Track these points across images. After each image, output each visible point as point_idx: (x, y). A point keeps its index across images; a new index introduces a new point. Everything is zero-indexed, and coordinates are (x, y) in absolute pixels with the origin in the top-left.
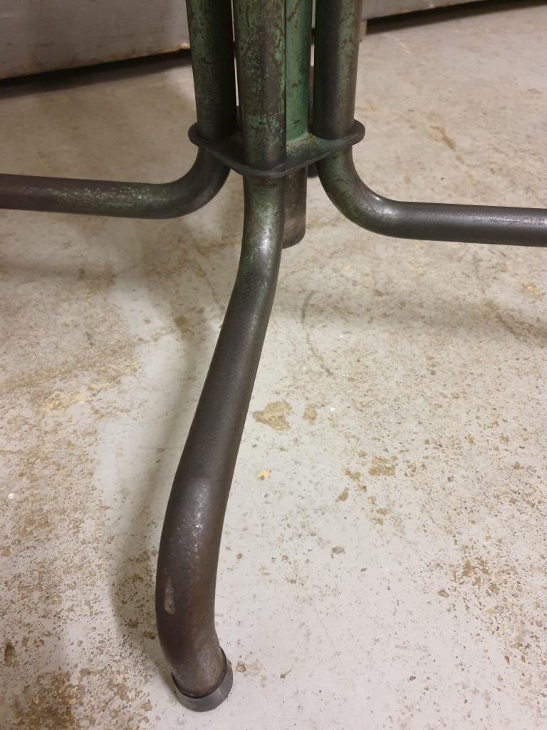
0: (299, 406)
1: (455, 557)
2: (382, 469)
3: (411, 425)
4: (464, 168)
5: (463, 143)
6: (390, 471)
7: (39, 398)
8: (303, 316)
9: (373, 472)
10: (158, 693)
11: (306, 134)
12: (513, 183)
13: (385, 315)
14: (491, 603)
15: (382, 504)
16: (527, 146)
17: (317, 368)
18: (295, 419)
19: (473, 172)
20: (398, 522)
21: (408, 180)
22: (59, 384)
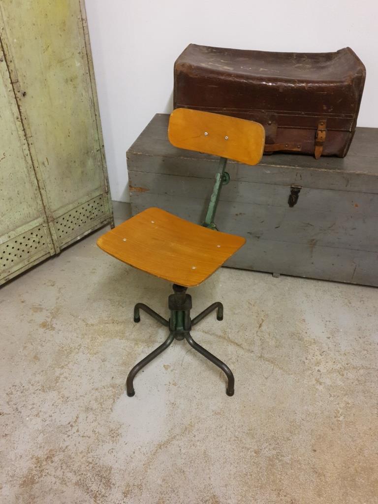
0: (172, 368)
1: (172, 402)
2: (175, 384)
3: (186, 381)
4: (255, 335)
5: (264, 328)
6: (175, 385)
7: (136, 344)
8: (187, 352)
9: (173, 384)
10: (125, 392)
11: (182, 328)
12: (261, 345)
13: (201, 360)
14: (171, 409)
15: (170, 389)
16: (278, 337)
17: (181, 362)
18: (169, 370)
19: (256, 338)
20: (169, 393)
21: (239, 331)
22: (140, 343)
